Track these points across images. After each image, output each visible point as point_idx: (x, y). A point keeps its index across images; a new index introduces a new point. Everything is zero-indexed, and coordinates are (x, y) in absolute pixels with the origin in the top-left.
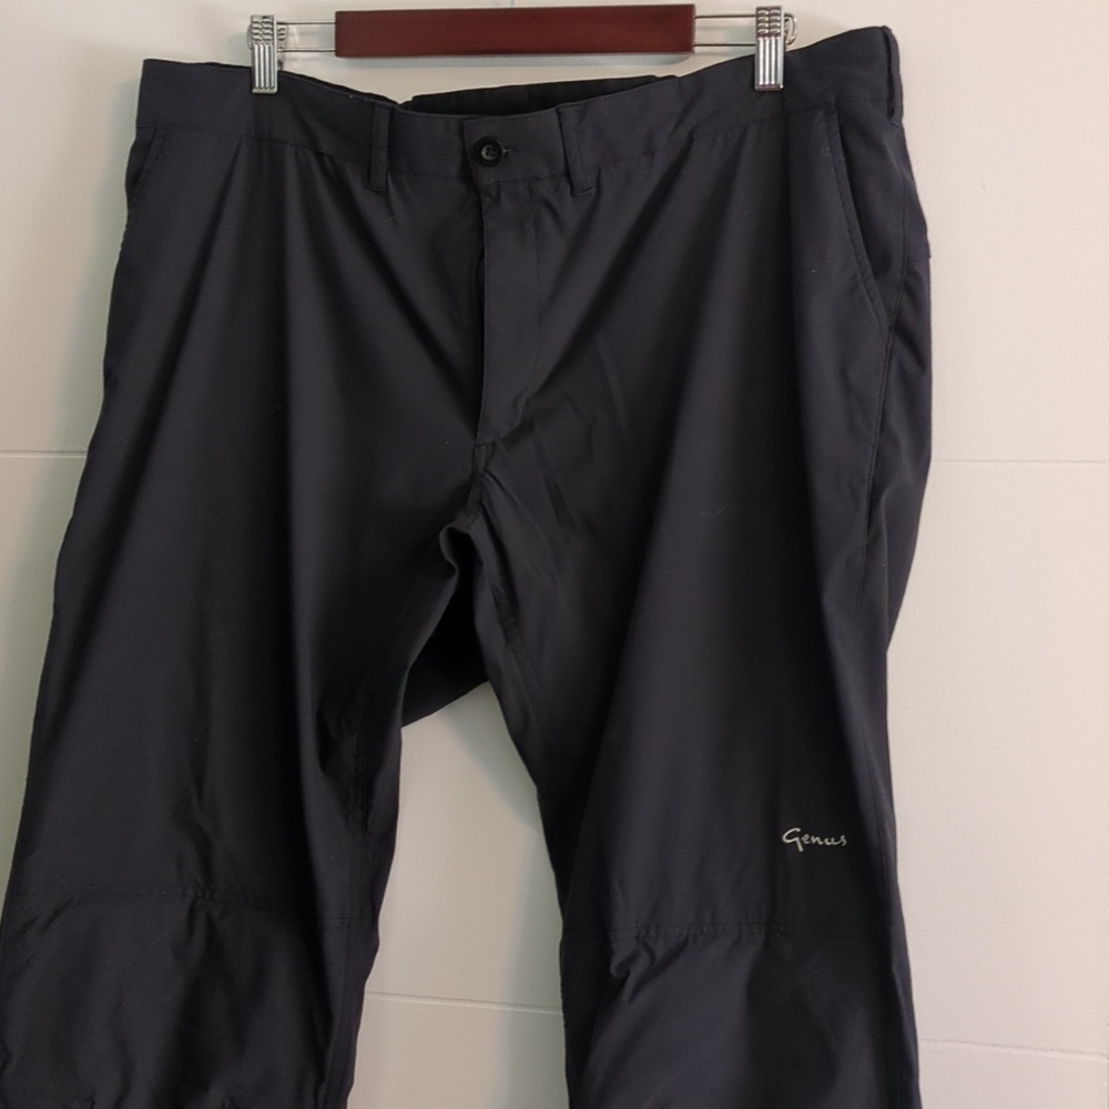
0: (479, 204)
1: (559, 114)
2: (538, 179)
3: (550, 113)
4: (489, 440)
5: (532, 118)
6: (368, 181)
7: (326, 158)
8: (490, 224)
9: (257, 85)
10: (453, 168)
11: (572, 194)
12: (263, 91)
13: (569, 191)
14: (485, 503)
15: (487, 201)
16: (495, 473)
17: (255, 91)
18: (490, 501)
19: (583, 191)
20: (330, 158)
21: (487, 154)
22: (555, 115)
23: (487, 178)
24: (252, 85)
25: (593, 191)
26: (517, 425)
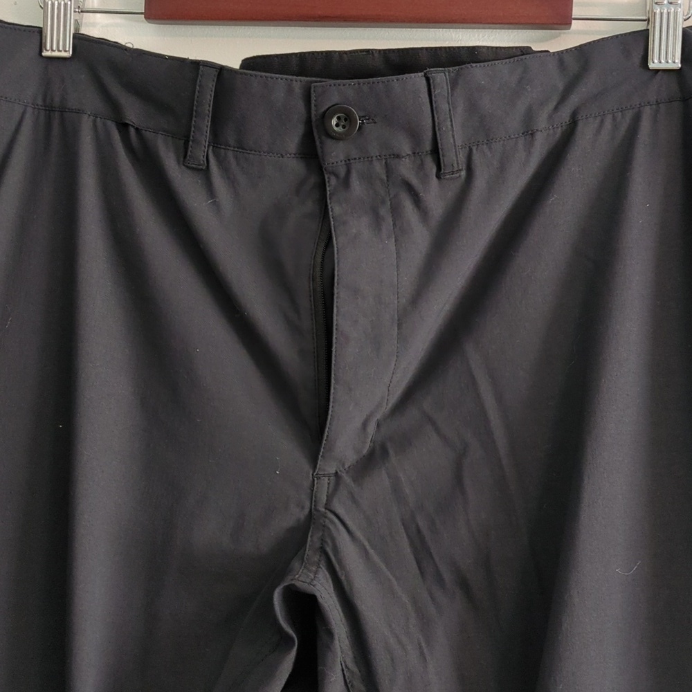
0: (322, 185)
1: (428, 79)
2: (398, 156)
3: (418, 79)
4: (332, 470)
5: (397, 83)
6: (184, 157)
7: (132, 131)
8: (335, 209)
9: (48, 48)
10: (293, 142)
11: (438, 176)
12: (56, 54)
13: (434, 171)
14: (329, 550)
15: (332, 183)
16: (341, 511)
17: (45, 54)
18: (336, 550)
19: (453, 173)
20: (137, 129)
21: (337, 125)
22: (424, 82)
23: (335, 154)
24: (41, 46)
25: (463, 173)
26: (365, 451)
